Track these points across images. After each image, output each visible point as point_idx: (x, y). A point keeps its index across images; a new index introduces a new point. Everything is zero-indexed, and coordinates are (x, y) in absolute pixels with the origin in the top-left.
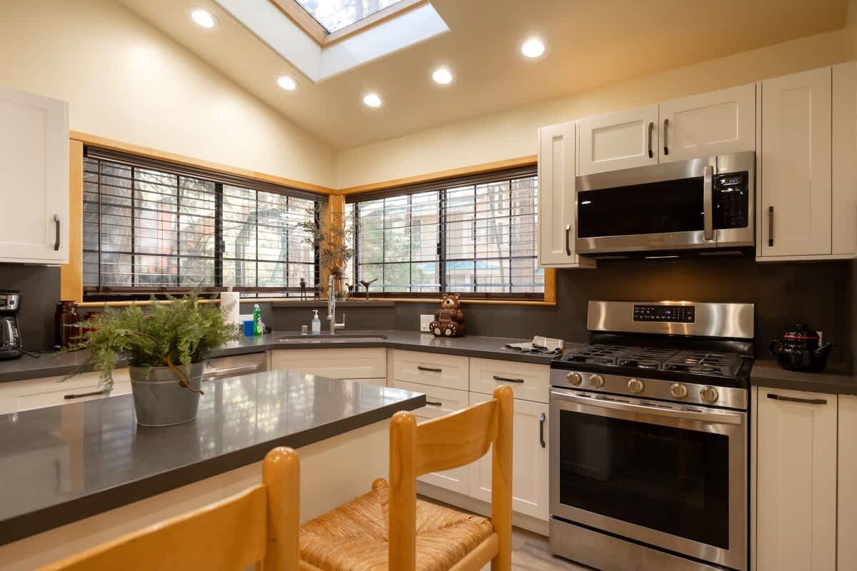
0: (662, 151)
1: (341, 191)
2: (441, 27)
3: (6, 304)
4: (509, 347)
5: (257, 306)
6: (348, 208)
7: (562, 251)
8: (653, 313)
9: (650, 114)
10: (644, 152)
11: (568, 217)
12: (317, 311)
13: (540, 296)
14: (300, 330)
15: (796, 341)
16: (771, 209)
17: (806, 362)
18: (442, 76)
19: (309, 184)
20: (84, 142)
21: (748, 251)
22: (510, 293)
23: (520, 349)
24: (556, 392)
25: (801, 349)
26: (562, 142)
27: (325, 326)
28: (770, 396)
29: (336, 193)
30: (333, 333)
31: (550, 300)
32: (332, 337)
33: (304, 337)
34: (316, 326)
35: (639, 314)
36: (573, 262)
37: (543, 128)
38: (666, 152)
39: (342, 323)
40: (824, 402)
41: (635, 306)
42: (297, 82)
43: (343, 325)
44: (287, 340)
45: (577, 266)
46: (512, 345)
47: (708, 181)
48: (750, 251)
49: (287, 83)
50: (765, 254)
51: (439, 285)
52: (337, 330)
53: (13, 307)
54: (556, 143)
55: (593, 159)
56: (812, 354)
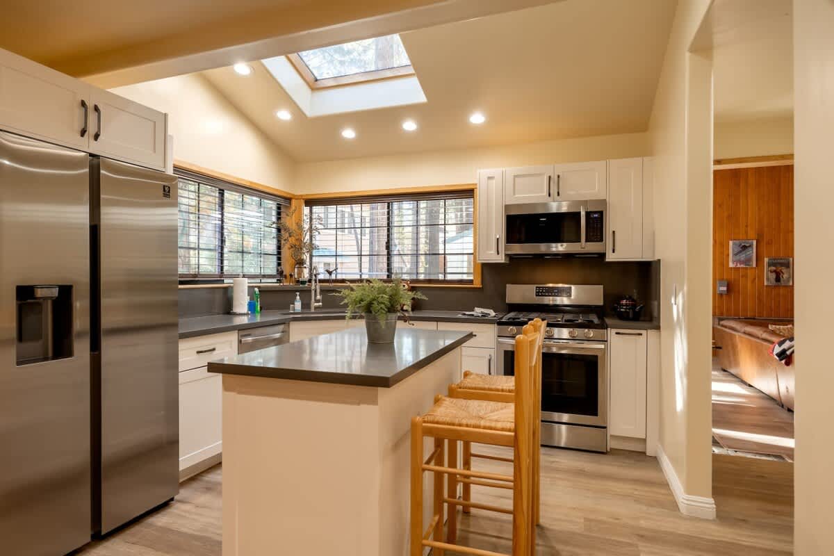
0: (556, 194)
1: (302, 196)
2: (421, 98)
4: (465, 314)
5: (256, 289)
6: (306, 210)
7: (494, 251)
8: (547, 291)
9: (549, 170)
10: (545, 193)
11: (498, 229)
12: (298, 293)
13: (471, 282)
14: (288, 308)
15: (626, 305)
16: (614, 232)
17: (631, 316)
18: (410, 126)
19: (277, 190)
21: (602, 255)
22: (445, 280)
23: (473, 315)
24: (501, 339)
25: (629, 309)
26: (494, 181)
27: (306, 306)
28: (617, 333)
29: (298, 198)
30: (312, 310)
31: (478, 284)
32: (312, 312)
33: (292, 314)
34: (298, 305)
35: (538, 292)
36: (501, 259)
37: (482, 171)
38: (558, 194)
39: (320, 302)
40: (641, 334)
41: (537, 287)
42: (293, 113)
43: (321, 304)
45: (503, 261)
46: (467, 313)
47: (583, 214)
48: (603, 255)
49: (284, 115)
50: (610, 257)
51: (387, 273)
54: (490, 181)
55: (514, 194)
56: (634, 311)
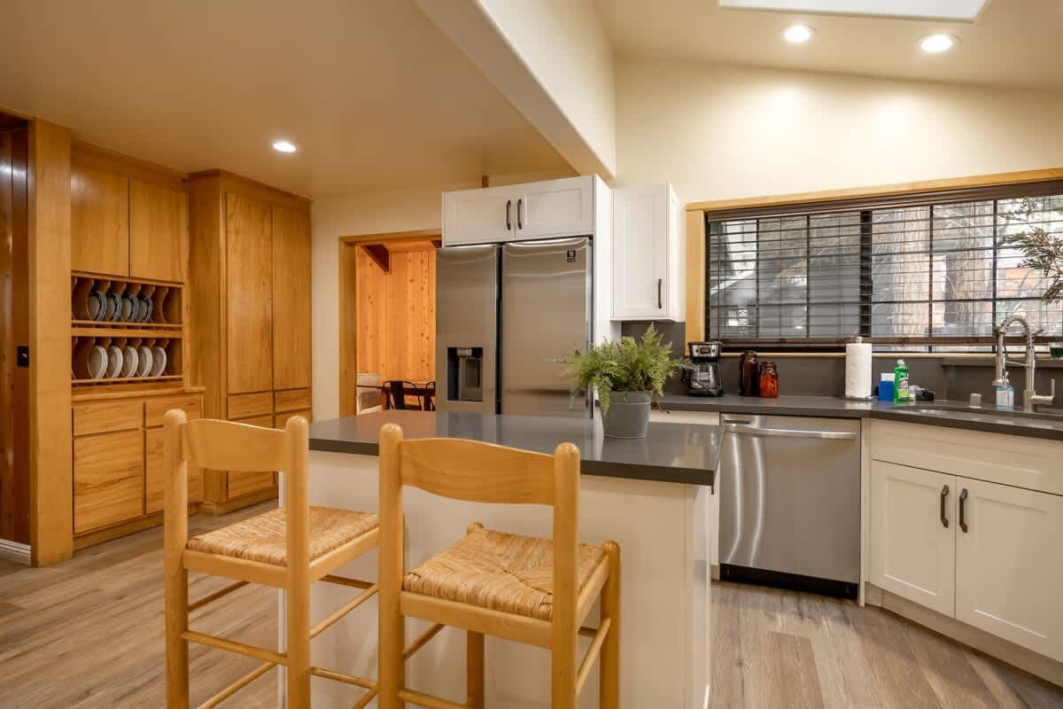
3: (710, 352)
5: (901, 362)
14: (967, 399)
20: (704, 210)
30: (1029, 411)
32: (1028, 416)
33: (977, 412)
39: (1050, 395)
43: (1051, 398)
44: (933, 412)
49: (937, 44)
52: (1036, 406)
53: (713, 355)
